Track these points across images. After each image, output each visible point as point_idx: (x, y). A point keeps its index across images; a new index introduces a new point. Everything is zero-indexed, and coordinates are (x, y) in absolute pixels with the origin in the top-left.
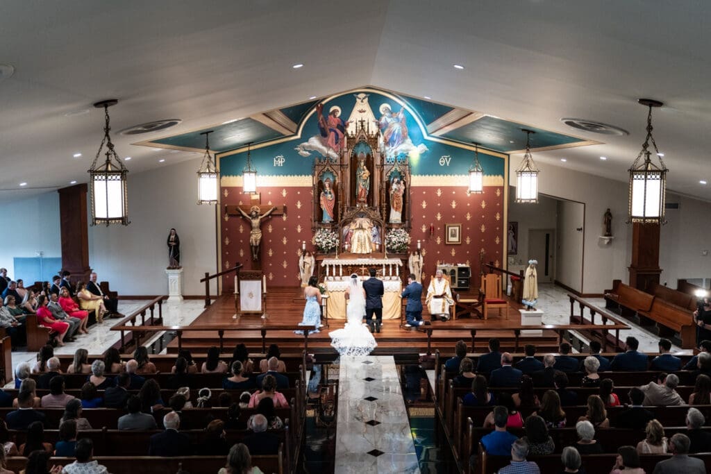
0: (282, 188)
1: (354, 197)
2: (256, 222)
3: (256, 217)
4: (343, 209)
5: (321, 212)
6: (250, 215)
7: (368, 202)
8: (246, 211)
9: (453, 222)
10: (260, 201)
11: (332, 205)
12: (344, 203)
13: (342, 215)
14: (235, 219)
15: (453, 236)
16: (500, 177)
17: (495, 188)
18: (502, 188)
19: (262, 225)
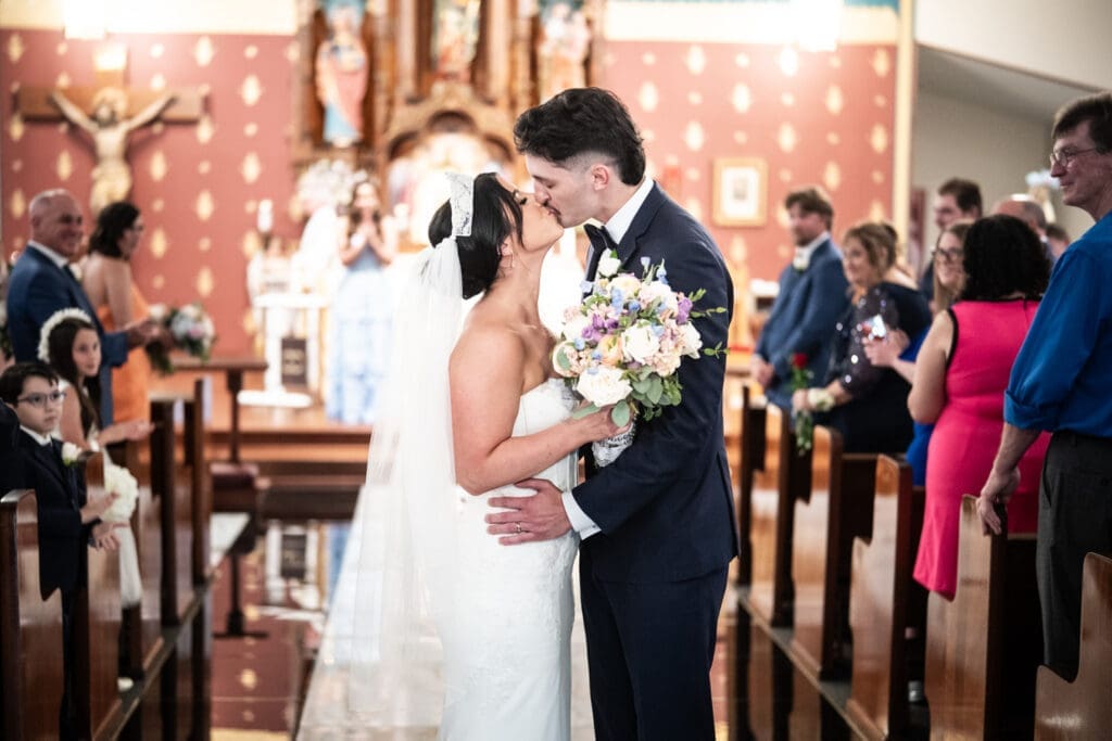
0: (195, 38)
1: (427, 62)
2: (110, 141)
3: (112, 122)
4: (391, 103)
5: (319, 111)
6: (93, 118)
7: (473, 81)
8: (80, 103)
9: (739, 153)
10: (126, 78)
11: (357, 87)
12: (395, 80)
13: (389, 119)
14: (42, 133)
15: (740, 196)
16: (886, 14)
17: (869, 50)
18: (892, 51)
19: (132, 153)
